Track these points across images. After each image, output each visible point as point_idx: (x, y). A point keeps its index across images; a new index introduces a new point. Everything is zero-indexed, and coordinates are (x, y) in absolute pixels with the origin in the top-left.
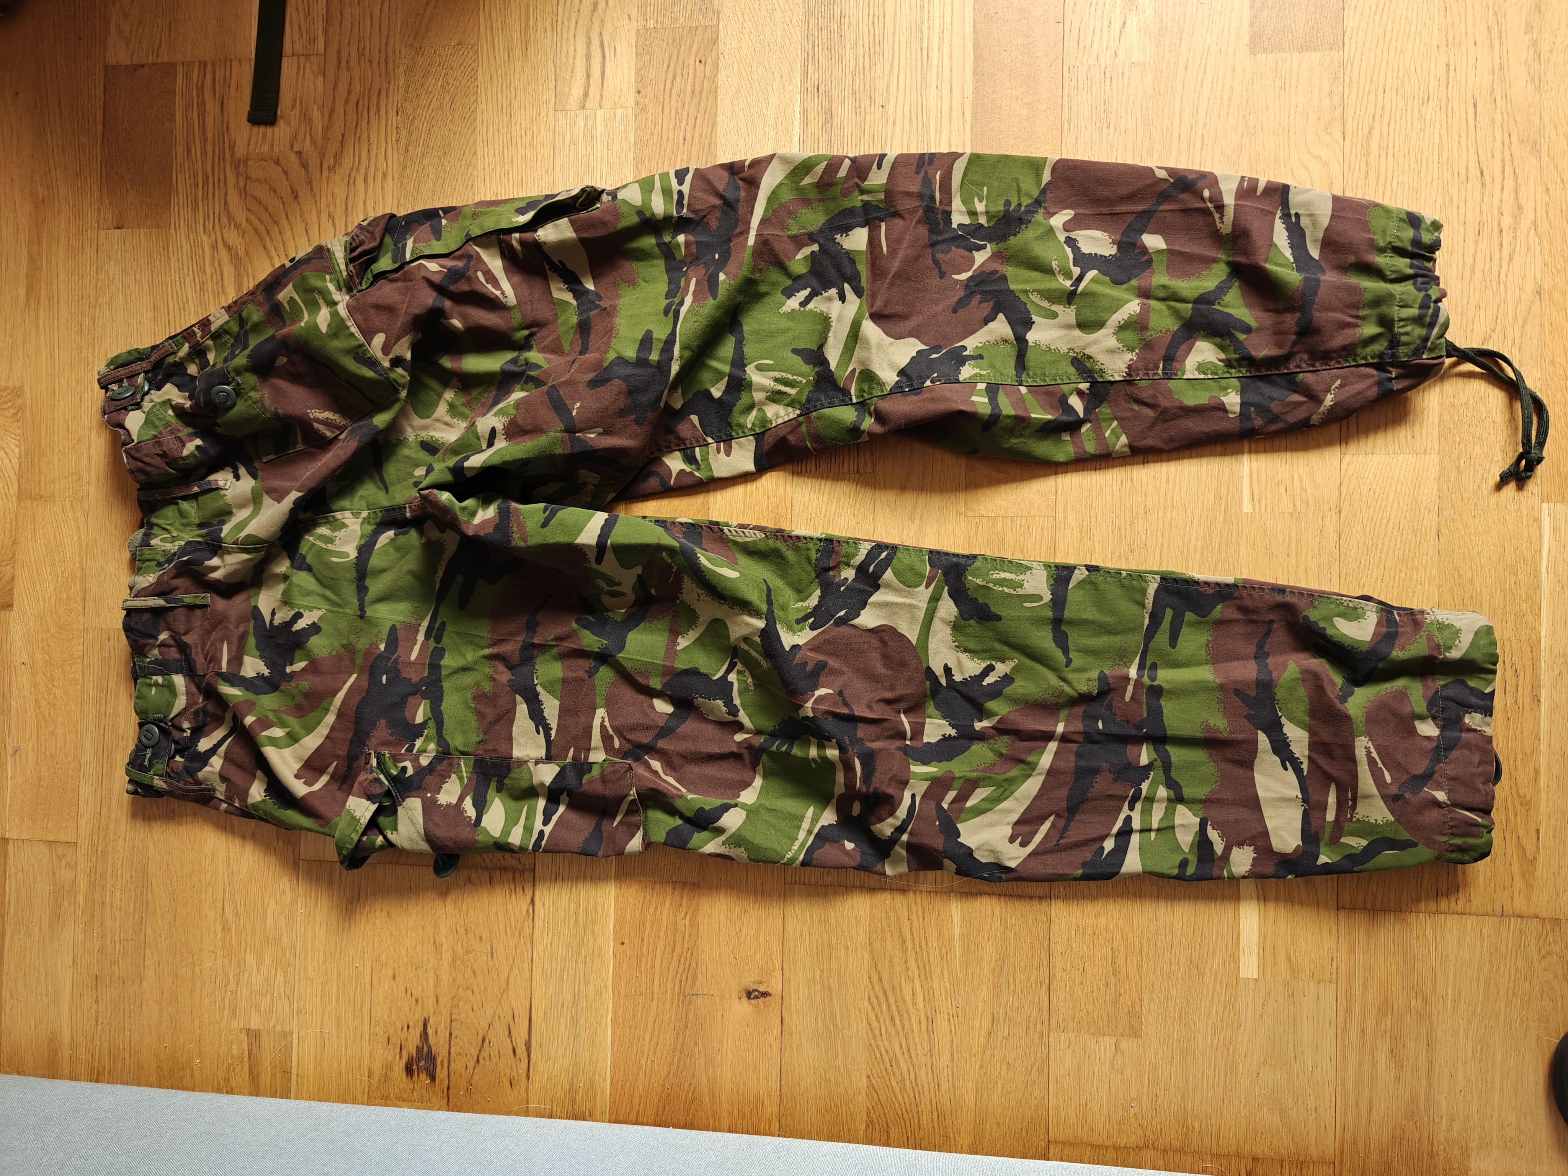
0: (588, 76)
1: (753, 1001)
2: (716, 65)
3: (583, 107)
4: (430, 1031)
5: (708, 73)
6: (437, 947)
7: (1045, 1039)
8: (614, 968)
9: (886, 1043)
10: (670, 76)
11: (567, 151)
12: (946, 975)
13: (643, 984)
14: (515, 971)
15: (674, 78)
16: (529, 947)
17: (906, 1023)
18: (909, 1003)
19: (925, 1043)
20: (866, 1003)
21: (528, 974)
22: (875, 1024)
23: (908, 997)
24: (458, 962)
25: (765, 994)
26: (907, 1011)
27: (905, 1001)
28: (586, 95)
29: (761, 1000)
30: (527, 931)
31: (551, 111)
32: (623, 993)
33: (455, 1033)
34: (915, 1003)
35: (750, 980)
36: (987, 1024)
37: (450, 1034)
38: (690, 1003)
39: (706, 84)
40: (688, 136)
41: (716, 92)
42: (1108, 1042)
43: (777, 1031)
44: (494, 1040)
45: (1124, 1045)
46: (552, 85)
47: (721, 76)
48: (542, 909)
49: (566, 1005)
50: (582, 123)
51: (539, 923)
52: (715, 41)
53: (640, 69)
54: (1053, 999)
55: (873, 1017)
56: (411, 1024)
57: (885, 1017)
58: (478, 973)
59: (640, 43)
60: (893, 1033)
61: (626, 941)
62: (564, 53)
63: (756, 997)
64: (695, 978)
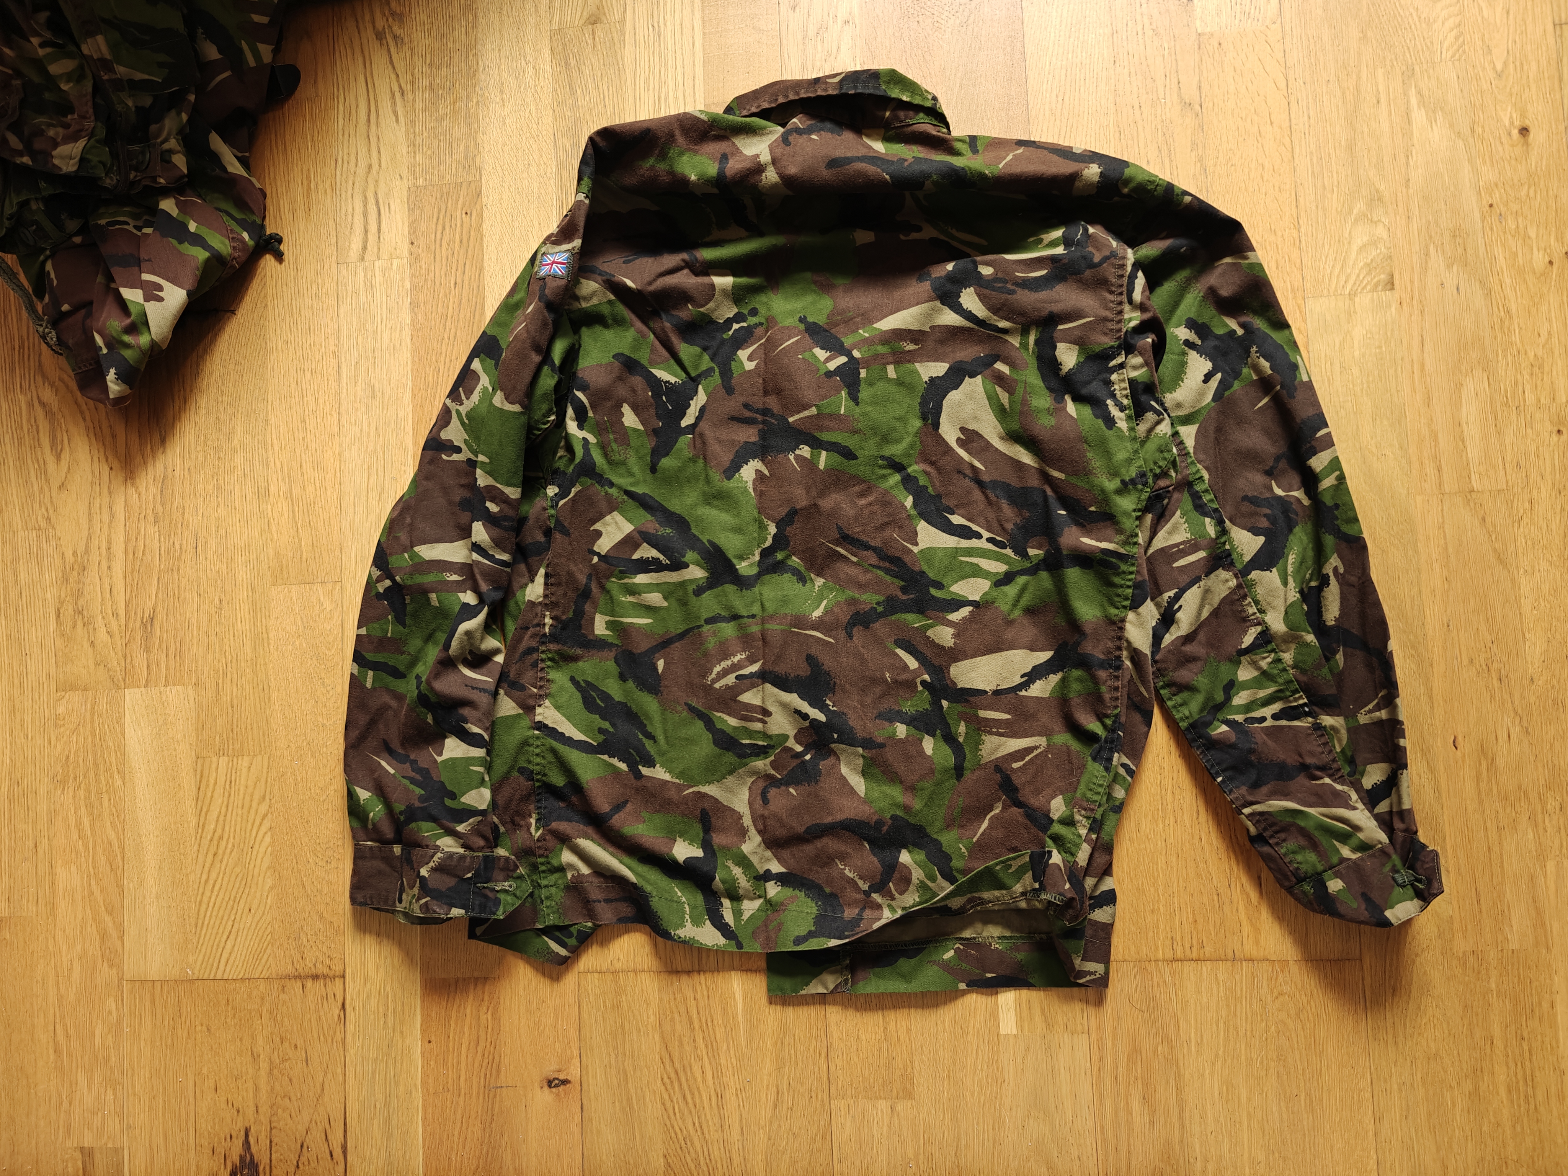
0: (366, 231)
1: (554, 1090)
2: (481, 216)
3: (363, 259)
4: (252, 1140)
5: (474, 223)
6: (255, 1058)
7: (826, 1107)
8: (423, 1067)
9: (680, 1123)
10: (440, 228)
11: (349, 299)
12: (732, 1052)
13: (450, 1080)
14: (329, 1076)
15: (444, 228)
16: (341, 1050)
17: (698, 1101)
18: (699, 1079)
19: (716, 1120)
20: (659, 1082)
21: (341, 1078)
22: (669, 1104)
23: (698, 1074)
24: (275, 1071)
25: (565, 1082)
26: (698, 1089)
27: (695, 1079)
28: (365, 248)
29: (562, 1088)
30: (339, 1037)
31: (334, 265)
32: (431, 1090)
33: (275, 1141)
34: (704, 1081)
35: (550, 1069)
36: (772, 1097)
37: (271, 1142)
38: (495, 1096)
39: (472, 233)
40: (459, 281)
41: (482, 240)
42: (884, 1105)
43: (578, 1118)
44: (312, 1145)
45: (899, 1107)
46: (334, 240)
47: (486, 226)
48: (353, 1015)
49: (378, 1106)
50: (362, 274)
51: (350, 1027)
52: (479, 195)
53: (413, 222)
54: (832, 1068)
55: (666, 1097)
56: (234, 1135)
57: (678, 1096)
58: (294, 1080)
59: (411, 199)
60: (686, 1112)
61: (433, 1039)
62: (343, 212)
63: (556, 1086)
64: (499, 1071)
